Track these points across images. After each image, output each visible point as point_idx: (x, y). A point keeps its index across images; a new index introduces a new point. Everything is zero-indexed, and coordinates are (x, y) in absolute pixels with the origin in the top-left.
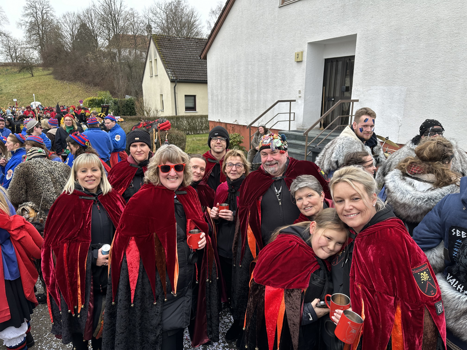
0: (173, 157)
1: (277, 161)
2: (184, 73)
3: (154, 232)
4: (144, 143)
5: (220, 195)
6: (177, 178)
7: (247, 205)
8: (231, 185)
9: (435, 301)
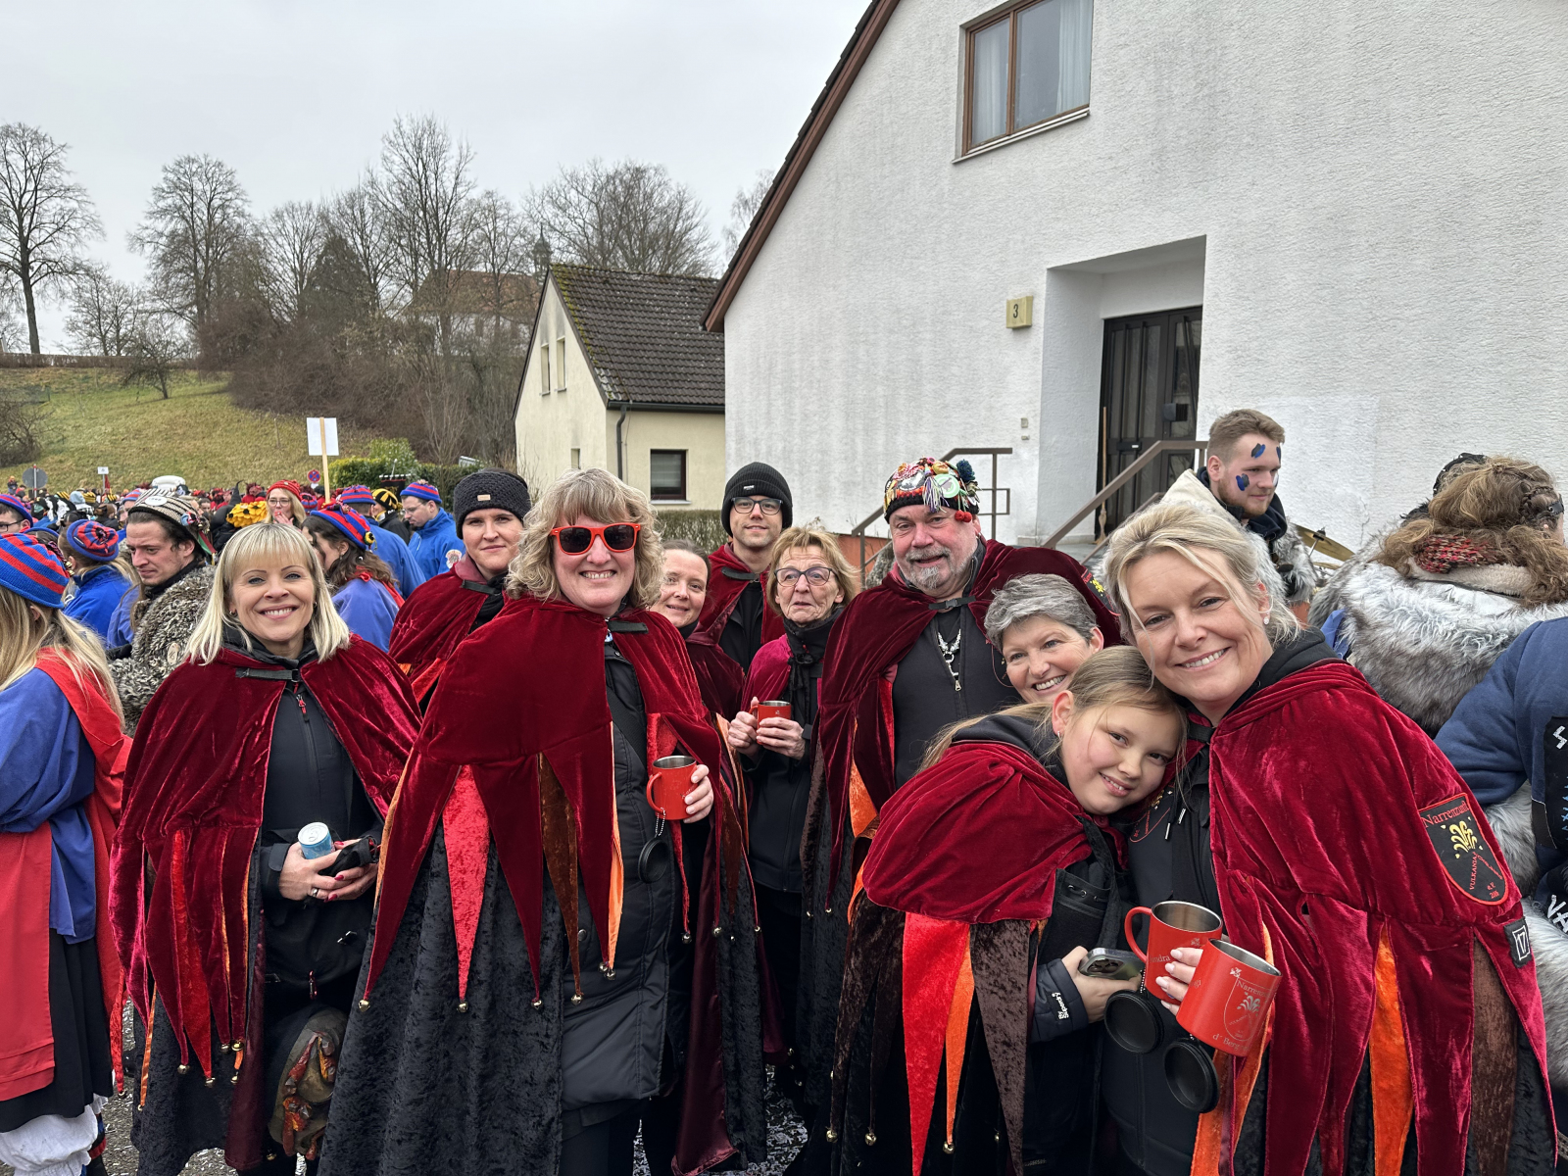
0: (600, 501)
1: (944, 545)
2: (651, 383)
3: (538, 752)
4: (508, 513)
5: (763, 676)
6: (614, 572)
7: (847, 701)
8: (799, 639)
9: (1504, 919)
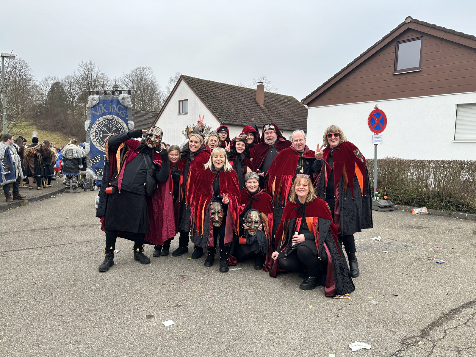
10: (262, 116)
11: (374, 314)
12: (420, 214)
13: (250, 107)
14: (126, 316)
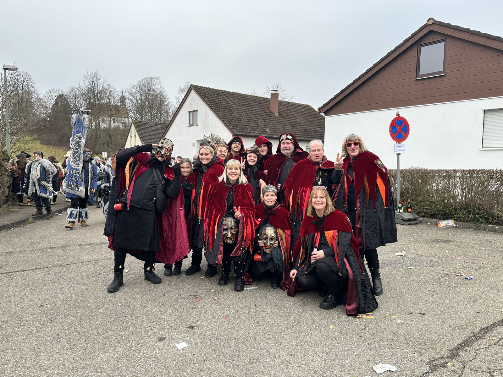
10: (276, 126)
11: (399, 334)
12: (447, 227)
13: (264, 117)
14: (137, 339)
